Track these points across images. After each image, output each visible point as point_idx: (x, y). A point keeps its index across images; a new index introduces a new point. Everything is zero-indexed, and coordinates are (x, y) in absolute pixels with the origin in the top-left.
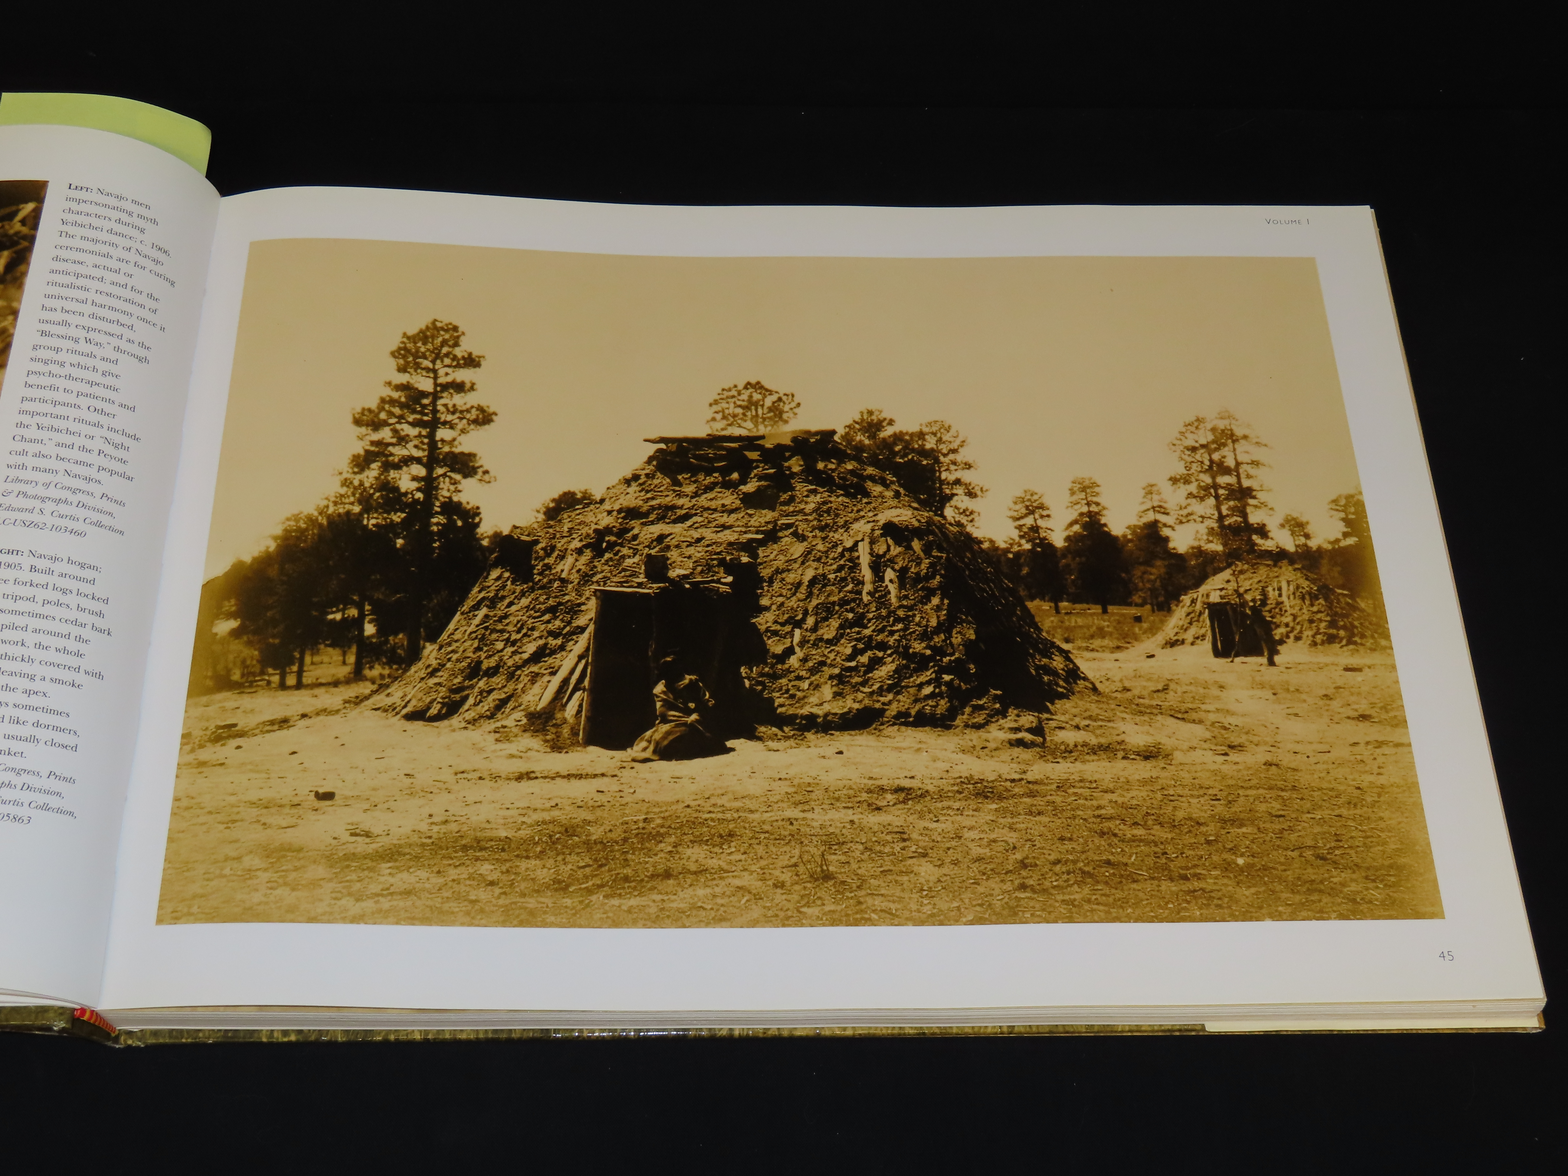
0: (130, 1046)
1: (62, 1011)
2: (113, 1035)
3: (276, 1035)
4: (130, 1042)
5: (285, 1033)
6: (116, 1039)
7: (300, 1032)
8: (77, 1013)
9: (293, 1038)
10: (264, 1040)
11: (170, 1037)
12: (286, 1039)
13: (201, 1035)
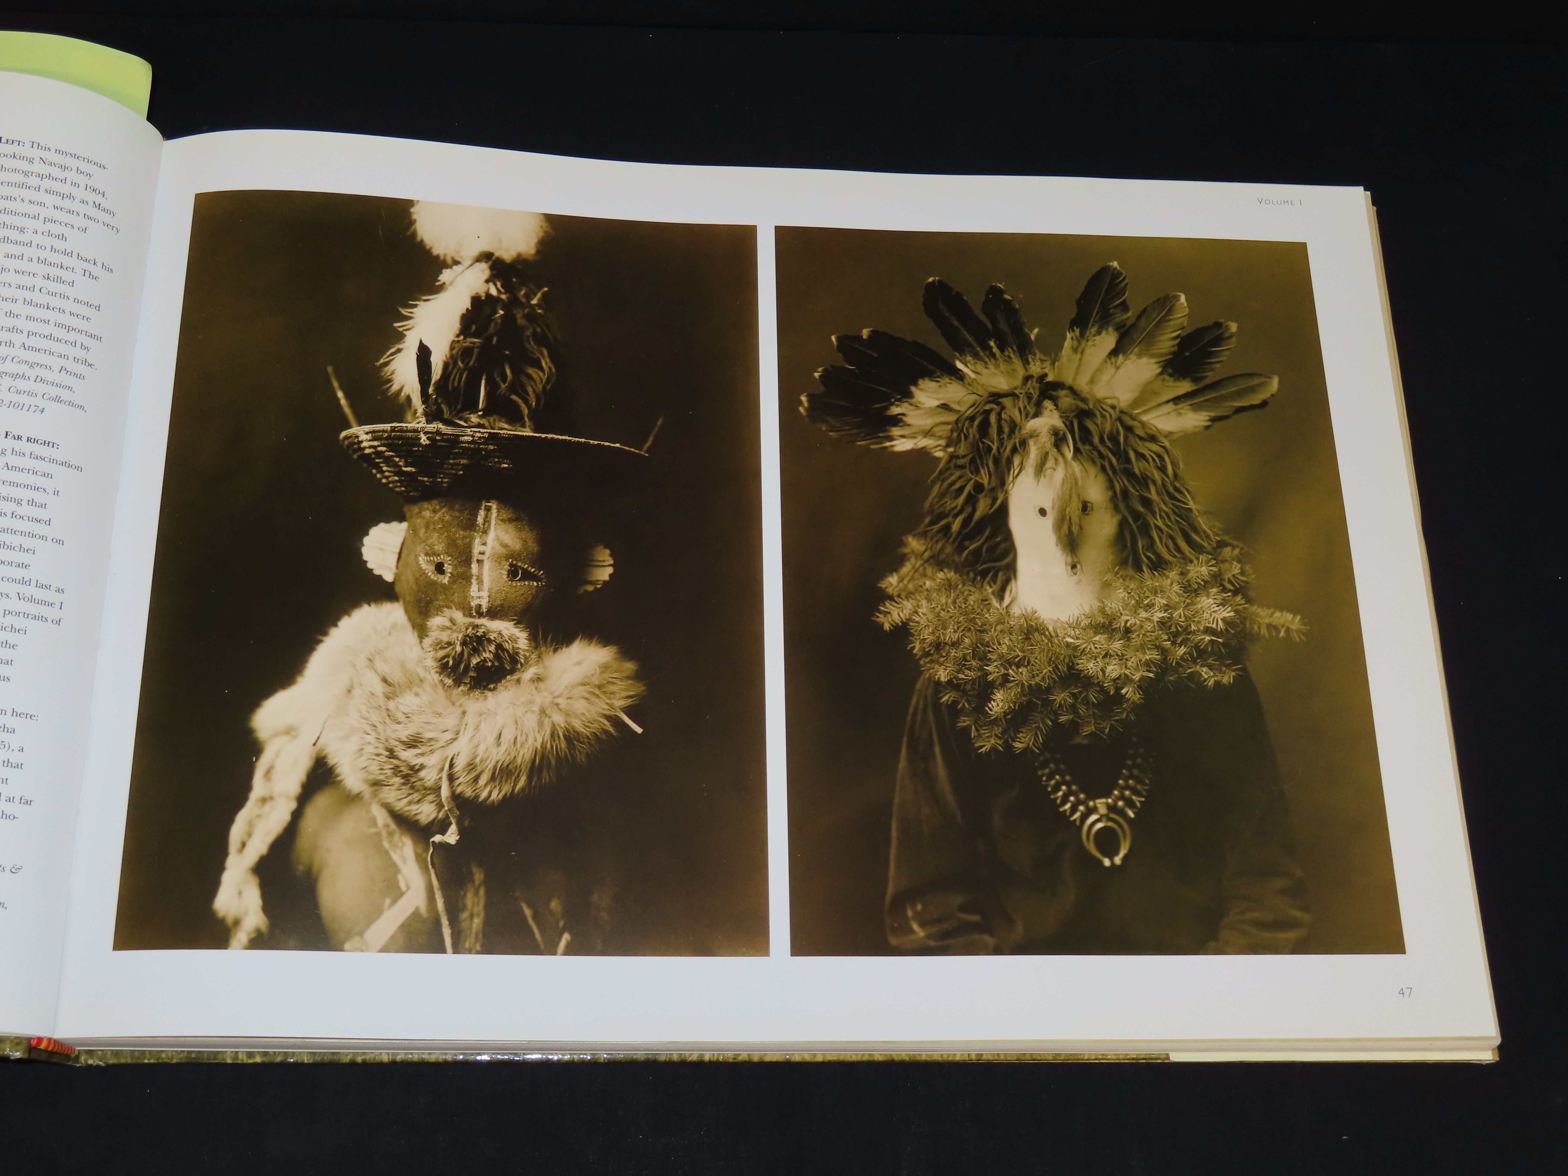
0: (91, 1066)
1: (17, 1041)
2: (73, 1056)
3: (240, 1056)
4: (90, 1062)
5: (250, 1055)
6: (77, 1058)
7: (266, 1054)
8: (34, 1043)
9: (258, 1059)
10: (229, 1061)
11: (132, 1058)
12: (251, 1061)
13: (163, 1055)
